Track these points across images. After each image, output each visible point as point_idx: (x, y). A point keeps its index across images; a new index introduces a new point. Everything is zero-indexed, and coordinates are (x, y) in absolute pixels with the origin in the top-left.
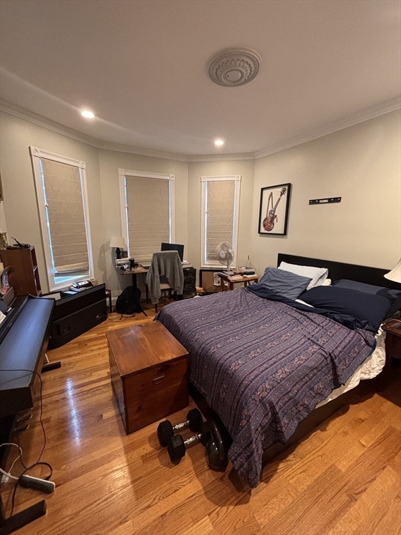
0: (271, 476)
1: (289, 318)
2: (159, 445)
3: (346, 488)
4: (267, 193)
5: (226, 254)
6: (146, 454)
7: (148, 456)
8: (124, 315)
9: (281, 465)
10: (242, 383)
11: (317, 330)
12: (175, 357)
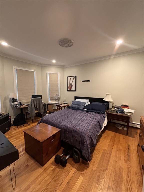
0: (92, 158)
1: (84, 114)
2: (57, 164)
3: (108, 153)
4: (69, 78)
5: (58, 98)
6: (53, 169)
7: (54, 169)
8: (18, 126)
9: (93, 154)
10: (82, 133)
11: (92, 116)
12: (57, 132)
